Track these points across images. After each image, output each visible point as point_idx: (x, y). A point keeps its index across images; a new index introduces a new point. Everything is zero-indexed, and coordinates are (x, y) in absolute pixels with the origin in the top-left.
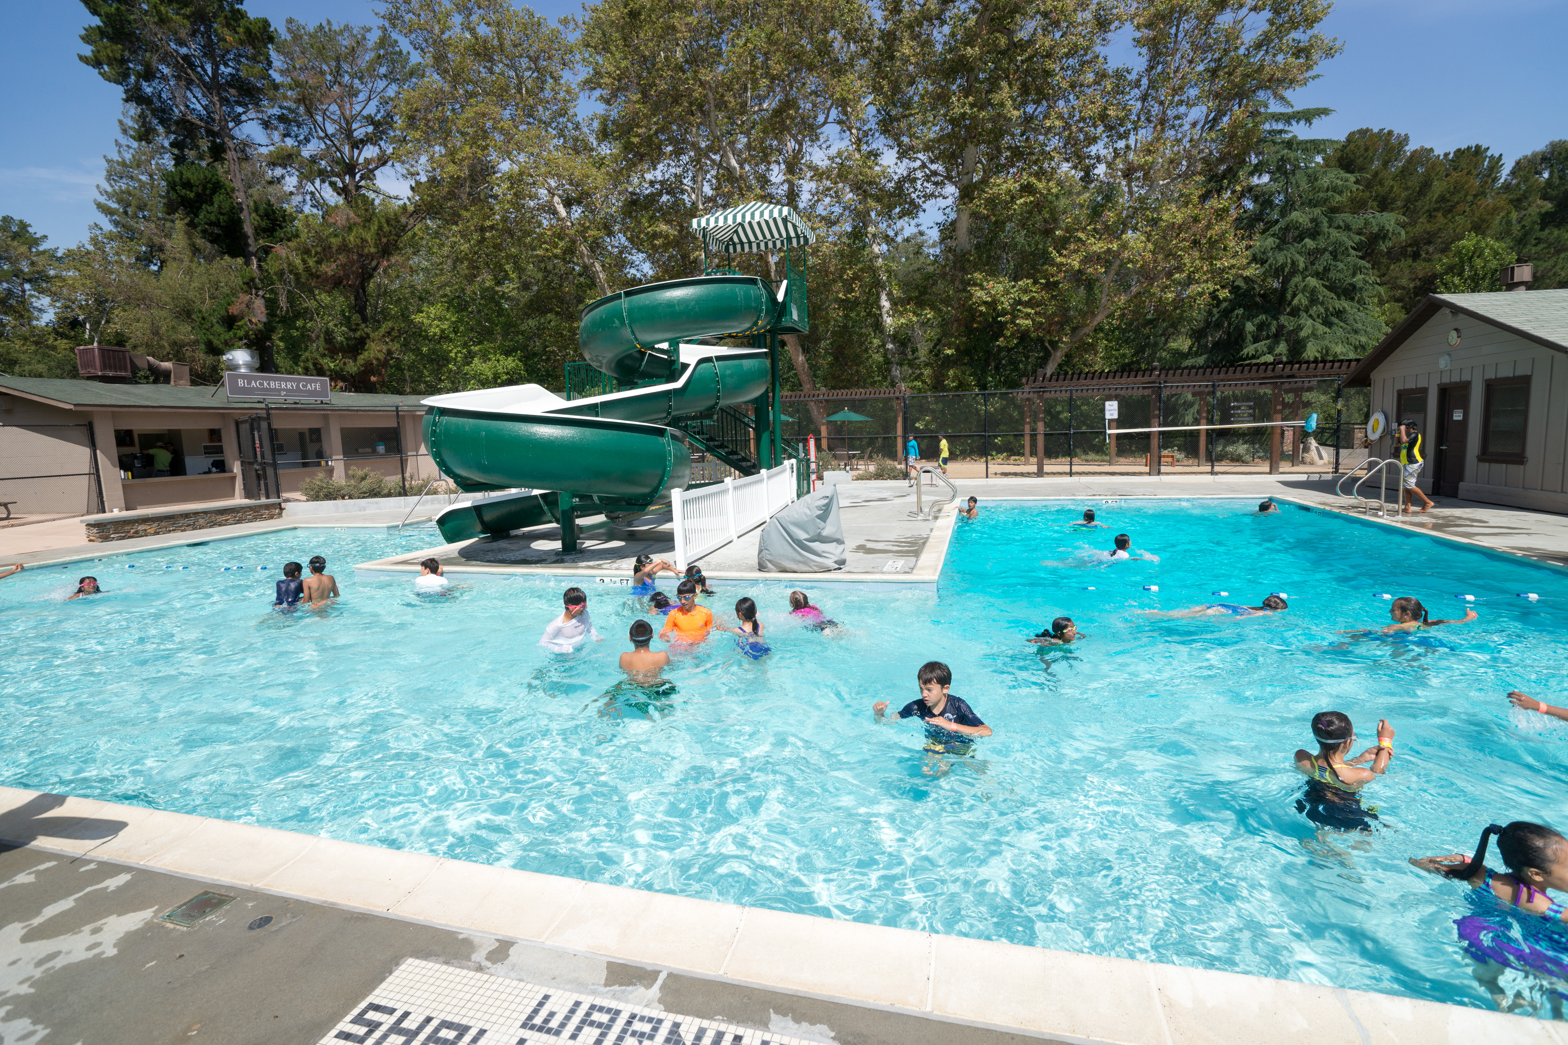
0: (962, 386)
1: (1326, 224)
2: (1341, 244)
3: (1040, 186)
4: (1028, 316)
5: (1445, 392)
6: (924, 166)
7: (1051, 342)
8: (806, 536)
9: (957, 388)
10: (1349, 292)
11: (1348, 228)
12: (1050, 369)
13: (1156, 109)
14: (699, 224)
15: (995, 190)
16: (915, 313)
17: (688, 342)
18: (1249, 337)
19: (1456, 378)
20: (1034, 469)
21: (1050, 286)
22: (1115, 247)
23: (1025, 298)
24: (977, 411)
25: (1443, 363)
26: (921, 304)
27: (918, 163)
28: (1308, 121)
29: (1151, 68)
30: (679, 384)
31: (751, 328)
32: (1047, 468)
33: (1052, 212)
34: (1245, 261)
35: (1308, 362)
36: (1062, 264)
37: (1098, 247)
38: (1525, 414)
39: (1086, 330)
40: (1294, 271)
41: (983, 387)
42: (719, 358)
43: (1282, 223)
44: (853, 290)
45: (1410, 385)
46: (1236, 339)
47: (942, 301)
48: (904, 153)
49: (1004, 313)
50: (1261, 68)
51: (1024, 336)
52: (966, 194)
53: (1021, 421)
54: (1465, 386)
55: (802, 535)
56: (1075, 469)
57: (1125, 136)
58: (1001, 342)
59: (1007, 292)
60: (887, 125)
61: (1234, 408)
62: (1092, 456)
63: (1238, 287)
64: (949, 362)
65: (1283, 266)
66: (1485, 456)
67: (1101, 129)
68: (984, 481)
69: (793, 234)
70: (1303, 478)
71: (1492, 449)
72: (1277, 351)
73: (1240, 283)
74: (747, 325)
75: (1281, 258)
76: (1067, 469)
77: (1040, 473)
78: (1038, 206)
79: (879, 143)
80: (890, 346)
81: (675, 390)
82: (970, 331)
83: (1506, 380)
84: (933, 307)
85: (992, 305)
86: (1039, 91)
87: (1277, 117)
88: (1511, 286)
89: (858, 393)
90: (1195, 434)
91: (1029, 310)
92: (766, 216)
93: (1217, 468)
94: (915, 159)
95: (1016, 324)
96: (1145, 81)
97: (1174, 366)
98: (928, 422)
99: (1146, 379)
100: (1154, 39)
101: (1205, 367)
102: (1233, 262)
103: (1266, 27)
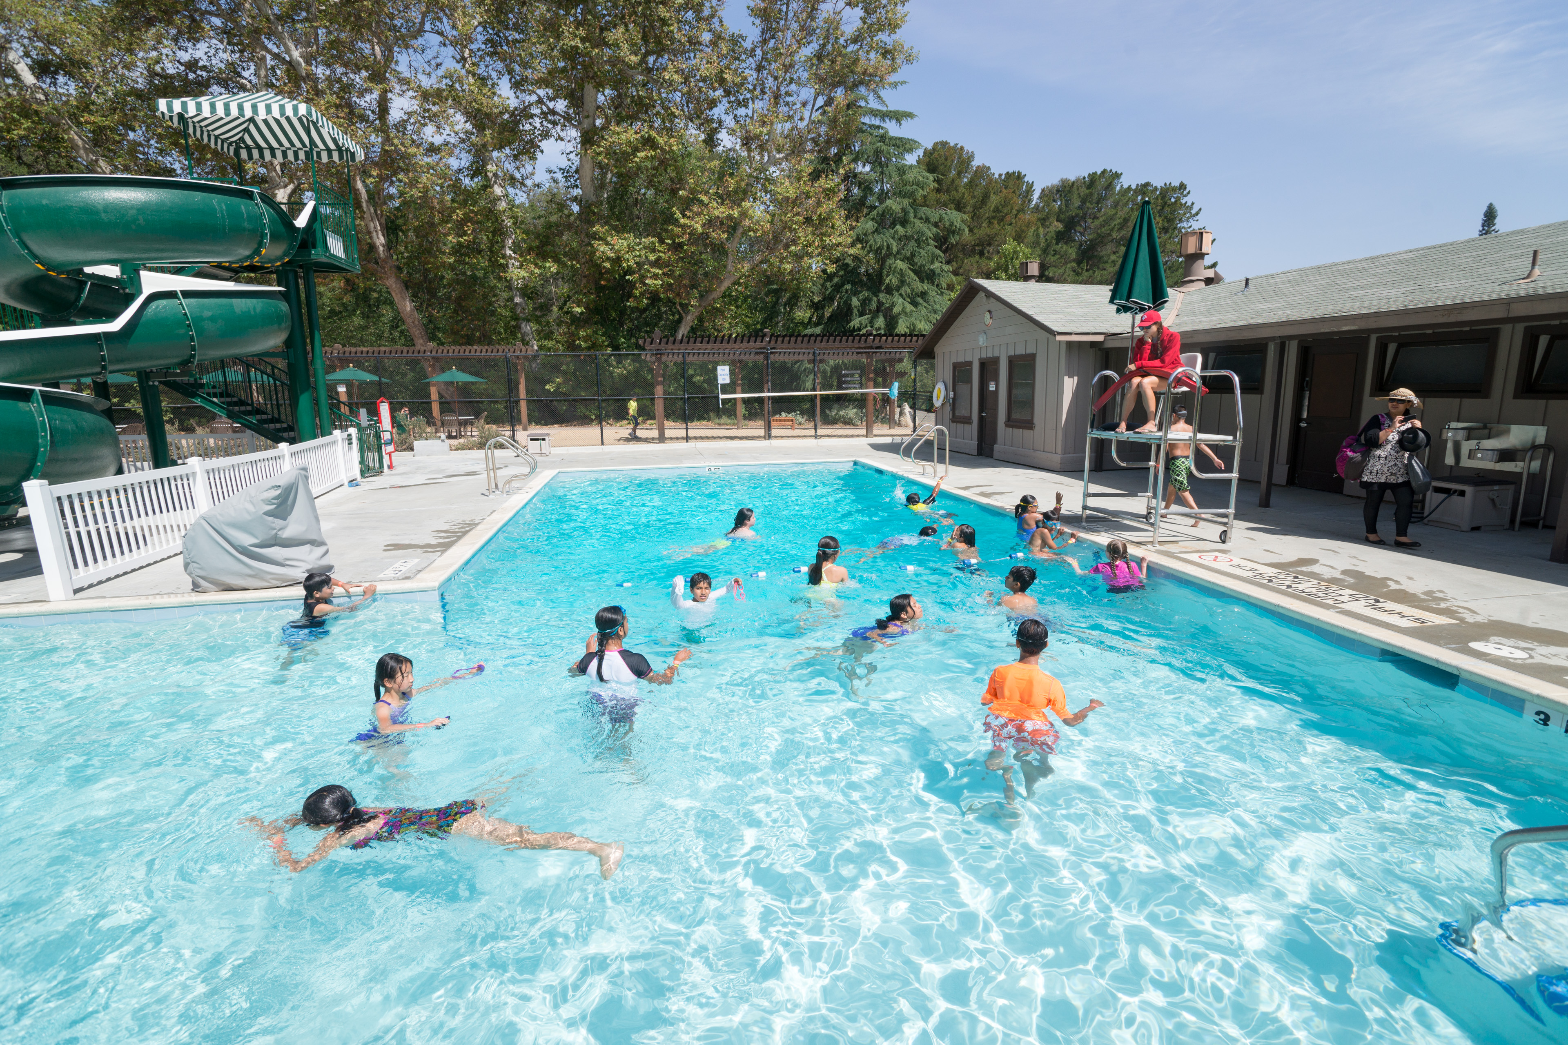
0: (594, 346)
1: (912, 215)
2: (923, 234)
3: (661, 141)
4: (655, 276)
5: (983, 364)
6: (540, 101)
7: (681, 305)
8: (255, 540)
9: (589, 349)
10: (929, 277)
11: (927, 220)
12: (683, 331)
13: (770, 82)
14: (170, 108)
15: (615, 138)
16: (536, 265)
17: (157, 267)
18: (855, 311)
19: (990, 355)
20: (655, 433)
21: (677, 247)
22: (736, 213)
23: (652, 257)
24: (611, 373)
25: (982, 340)
26: (543, 255)
27: (534, 98)
28: (898, 121)
29: (765, 42)
30: (116, 325)
31: (250, 257)
32: (668, 433)
33: (679, 171)
34: (850, 240)
35: (899, 336)
36: (686, 226)
37: (720, 211)
38: (1032, 386)
39: (715, 295)
40: (889, 253)
41: (616, 347)
42: (187, 294)
43: (880, 209)
45: (961, 359)
46: (844, 313)
47: (565, 254)
48: (517, 85)
49: (630, 271)
50: (856, 61)
51: (654, 298)
52: (588, 139)
53: (652, 386)
54: (995, 361)
55: (247, 540)
56: (691, 433)
57: (744, 104)
58: (632, 302)
59: (631, 249)
61: (846, 375)
63: (847, 265)
64: (577, 321)
65: (880, 248)
66: (1011, 423)
67: (719, 93)
68: (599, 449)
70: (888, 440)
71: (1015, 416)
72: (877, 325)
73: (848, 261)
74: (247, 253)
75: (878, 241)
77: (662, 439)
78: (663, 162)
80: (518, 300)
81: (107, 335)
82: (600, 289)
83: (1021, 356)
84: (556, 260)
85: (618, 260)
87: (874, 113)
88: (1027, 278)
90: (813, 399)
91: (657, 271)
93: (820, 432)
94: (531, 93)
95: (645, 284)
96: (759, 52)
97: (794, 334)
98: (559, 385)
99: (758, 344)
100: (765, 10)
101: (822, 336)
102: (840, 240)
103: (859, 24)
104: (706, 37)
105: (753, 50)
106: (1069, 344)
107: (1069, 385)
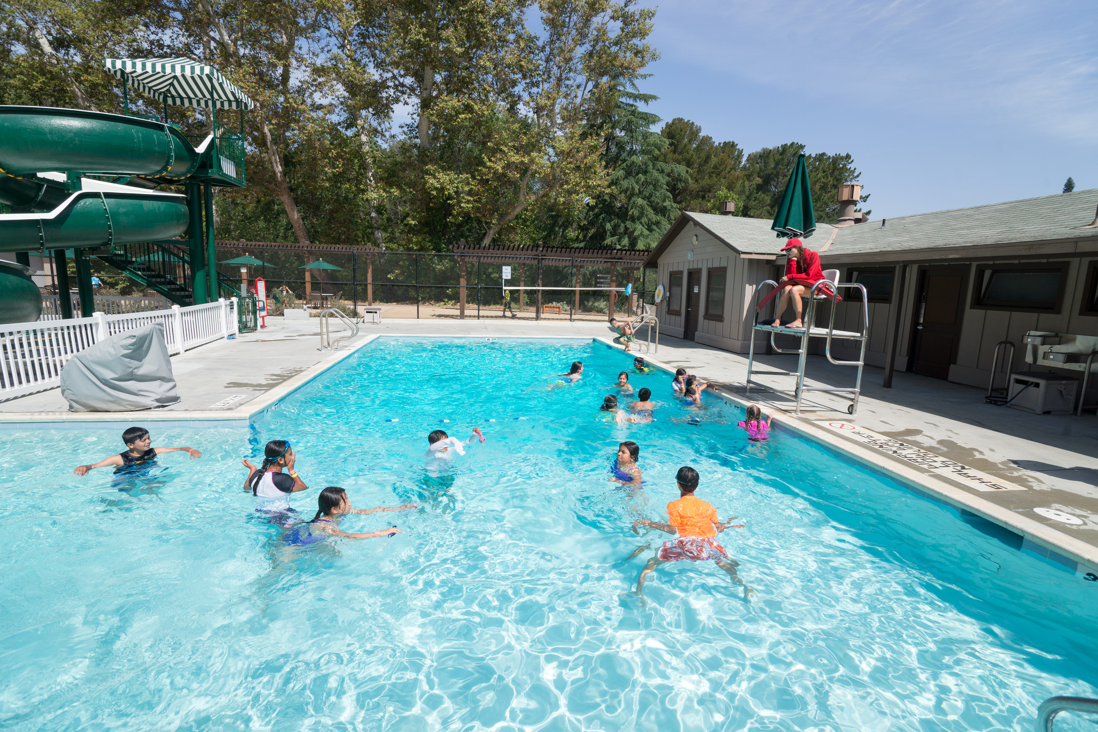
0: (422, 249)
1: (651, 167)
2: (658, 181)
3: (476, 107)
4: (468, 202)
5: (691, 273)
6: (394, 77)
7: (486, 223)
8: (115, 376)
9: (419, 250)
10: (663, 211)
11: (662, 171)
12: (486, 241)
13: (555, 70)
15: (443, 104)
16: (384, 190)
18: (608, 233)
19: (695, 267)
20: (458, 312)
21: (484, 182)
22: (526, 160)
23: (466, 188)
24: (433, 268)
25: (690, 256)
26: (389, 183)
27: (390, 75)
28: (646, 101)
29: (552, 42)
30: (49, 215)
31: (160, 172)
32: (467, 312)
33: (487, 129)
34: (606, 183)
35: (639, 251)
36: (490, 168)
37: (515, 158)
38: (723, 290)
39: (510, 217)
40: (632, 195)
41: (438, 250)
42: (108, 195)
43: (628, 163)
45: (676, 269)
46: (601, 235)
47: (405, 184)
48: (379, 65)
49: (450, 197)
50: (616, 57)
51: (466, 216)
52: (426, 104)
54: (699, 271)
55: (109, 375)
56: (482, 313)
57: (536, 84)
58: (449, 219)
59: (451, 182)
61: (600, 278)
63: (605, 200)
64: (412, 230)
65: (627, 189)
66: (707, 316)
67: (520, 76)
68: (415, 321)
71: (711, 311)
72: (623, 244)
73: (607, 198)
74: (158, 168)
75: (625, 184)
77: (462, 316)
78: (478, 124)
79: (363, 54)
80: (373, 214)
81: (45, 221)
82: (429, 209)
83: (717, 268)
84: (399, 187)
85: (443, 189)
86: (478, 39)
87: (629, 95)
88: (726, 213)
90: (573, 293)
91: (469, 198)
93: (574, 317)
94: (389, 71)
95: (461, 207)
96: (548, 49)
97: (565, 247)
98: (397, 274)
99: (534, 252)
100: (553, 19)
101: (585, 248)
102: (599, 182)
103: (619, 32)
104: (511, 37)
105: (544, 47)
106: (751, 261)
107: (750, 291)
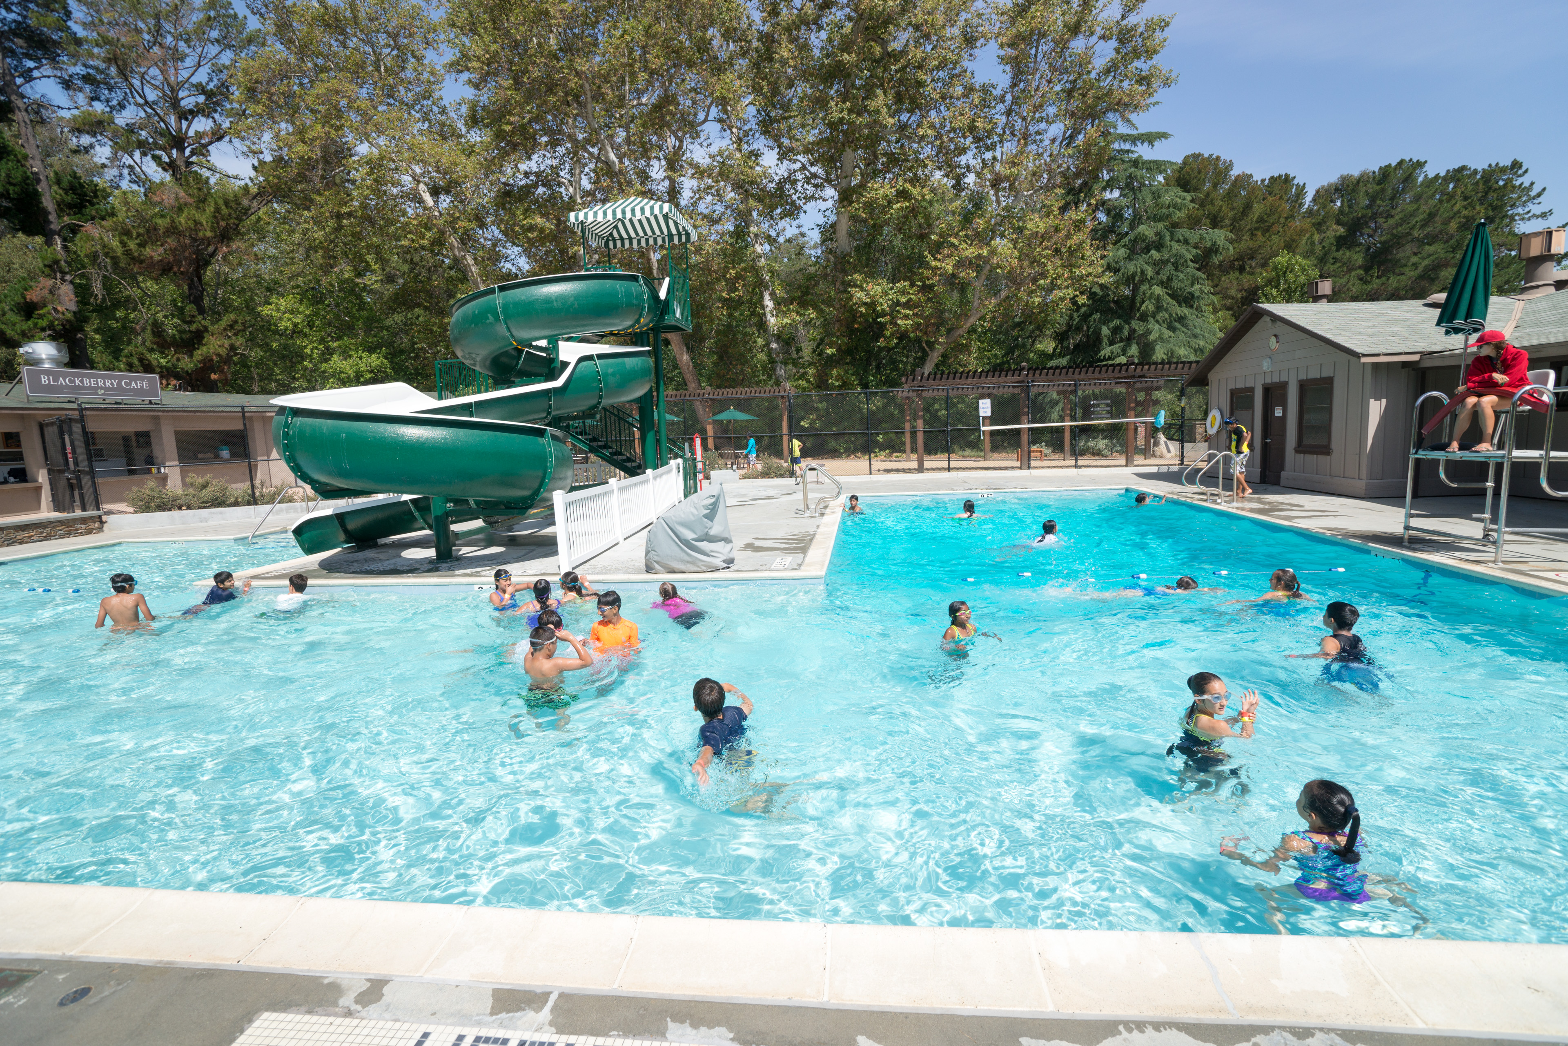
0: (845, 385)
1: (1168, 238)
2: (1182, 256)
3: (915, 192)
4: (906, 317)
5: (1268, 390)
6: (803, 168)
7: (929, 343)
8: (694, 536)
9: (840, 387)
10: (1188, 300)
11: (1186, 242)
12: (928, 368)
13: (1019, 125)
14: (577, 218)
15: (873, 194)
16: (798, 313)
17: (568, 339)
18: (1105, 340)
19: (1276, 379)
20: (915, 465)
21: (926, 289)
22: (985, 252)
23: (903, 300)
24: (860, 409)
25: (1266, 365)
26: (803, 304)
27: (798, 165)
28: (1151, 143)
29: (1014, 85)
30: (559, 383)
31: (633, 326)
32: (927, 465)
33: (927, 217)
34: (1100, 270)
35: (1156, 363)
36: (937, 268)
37: (970, 252)
38: (1330, 410)
39: (960, 332)
40: (1143, 279)
41: (865, 386)
42: (601, 356)
43: (1131, 236)
44: (736, 289)
45: (1240, 385)
46: (1093, 343)
47: (823, 302)
48: (784, 155)
49: (883, 315)
50: (1111, 91)
51: (903, 336)
52: (846, 197)
53: (901, 420)
54: (1283, 387)
55: (689, 535)
56: (953, 464)
57: (992, 148)
58: (881, 343)
59: (884, 293)
60: (767, 126)
61: (1095, 406)
62: (968, 452)
63: (1095, 294)
64: (831, 362)
65: (1133, 275)
66: (1301, 448)
67: (970, 140)
68: (867, 478)
69: (674, 231)
70: (1154, 470)
71: (1306, 441)
72: (1130, 353)
73: (1096, 289)
74: (629, 323)
75: (1131, 268)
76: (945, 464)
77: (921, 469)
78: (913, 211)
79: (760, 143)
80: (774, 346)
81: (555, 390)
82: (851, 332)
83: (1315, 380)
84: (816, 308)
85: (872, 305)
86: (913, 101)
87: (1124, 138)
88: (1316, 299)
89: (743, 392)
90: (1059, 431)
91: (907, 312)
92: (648, 213)
93: (1080, 463)
94: (795, 161)
95: (896, 324)
96: (1009, 97)
97: (1041, 366)
98: (814, 421)
99: (1016, 378)
100: (1016, 58)
101: (1067, 368)
102: (1090, 270)
103: (1113, 54)
104: (959, 90)
105: (1003, 96)
106: (1376, 365)
107: (1376, 409)
